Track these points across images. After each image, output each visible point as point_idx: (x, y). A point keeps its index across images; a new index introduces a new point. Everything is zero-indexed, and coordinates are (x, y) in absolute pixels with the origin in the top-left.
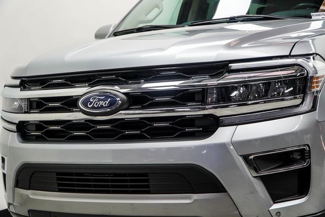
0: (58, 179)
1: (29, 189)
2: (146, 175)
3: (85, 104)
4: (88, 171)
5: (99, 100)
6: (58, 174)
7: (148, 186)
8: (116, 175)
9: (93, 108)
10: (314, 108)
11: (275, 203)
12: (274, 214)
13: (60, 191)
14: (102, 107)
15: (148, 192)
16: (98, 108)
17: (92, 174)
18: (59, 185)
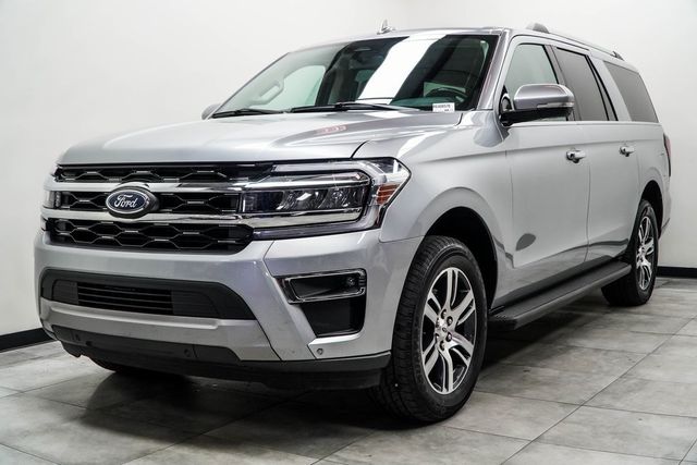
0: (80, 291)
1: (52, 300)
2: (168, 292)
3: (112, 202)
4: (108, 283)
5: (127, 199)
6: (79, 284)
7: (170, 306)
8: (137, 290)
9: (120, 208)
10: (377, 225)
11: (318, 337)
12: (314, 351)
13: (81, 304)
14: (128, 208)
15: (171, 313)
16: (124, 209)
17: (113, 287)
18: (80, 297)
